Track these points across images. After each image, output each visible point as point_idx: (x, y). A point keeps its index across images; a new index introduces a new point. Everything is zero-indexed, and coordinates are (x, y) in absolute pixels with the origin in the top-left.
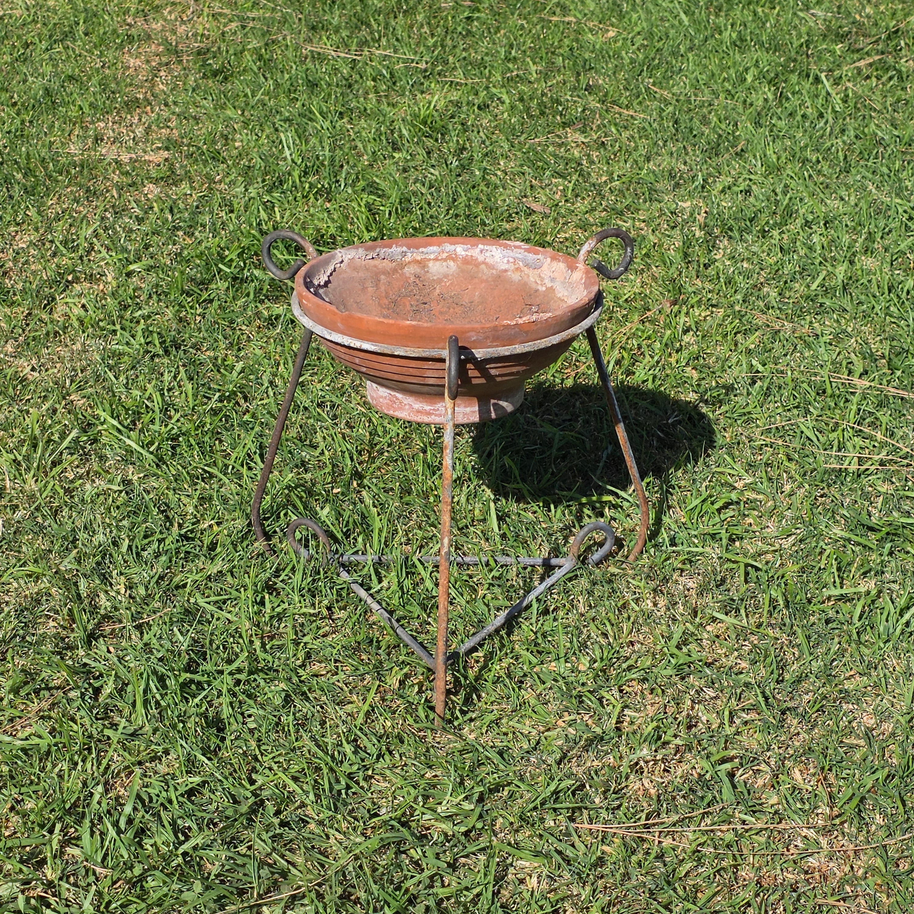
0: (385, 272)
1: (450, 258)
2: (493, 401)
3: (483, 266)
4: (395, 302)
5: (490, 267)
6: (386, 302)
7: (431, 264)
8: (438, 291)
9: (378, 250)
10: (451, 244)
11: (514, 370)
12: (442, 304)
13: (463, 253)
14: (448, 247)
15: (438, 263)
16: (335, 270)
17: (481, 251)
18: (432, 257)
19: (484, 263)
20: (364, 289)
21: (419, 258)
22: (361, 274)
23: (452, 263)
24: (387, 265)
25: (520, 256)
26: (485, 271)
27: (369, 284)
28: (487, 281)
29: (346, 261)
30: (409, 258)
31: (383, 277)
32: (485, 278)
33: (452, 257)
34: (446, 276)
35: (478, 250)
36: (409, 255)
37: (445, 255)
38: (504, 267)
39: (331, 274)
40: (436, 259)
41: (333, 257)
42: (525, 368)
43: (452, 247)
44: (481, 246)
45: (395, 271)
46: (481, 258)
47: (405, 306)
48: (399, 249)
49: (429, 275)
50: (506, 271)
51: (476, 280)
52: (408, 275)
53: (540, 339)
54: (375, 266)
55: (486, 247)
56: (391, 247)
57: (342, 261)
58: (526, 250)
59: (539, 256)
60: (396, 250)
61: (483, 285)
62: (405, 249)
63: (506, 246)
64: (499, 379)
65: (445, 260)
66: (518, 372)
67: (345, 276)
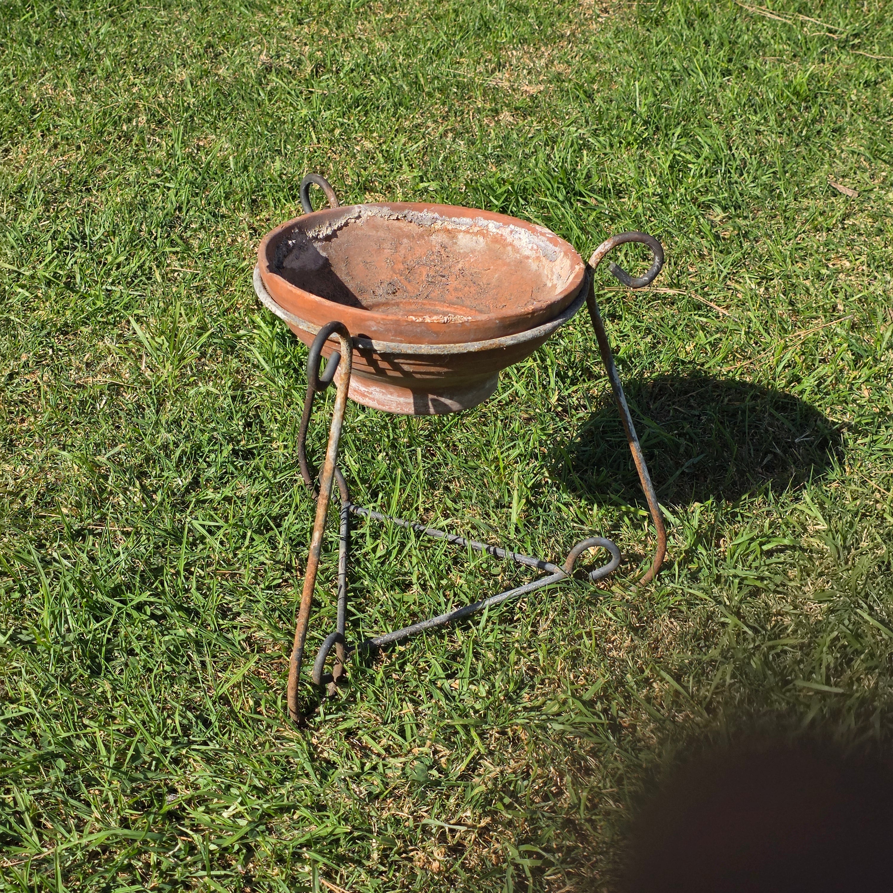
0: (409, 236)
1: (480, 233)
2: (431, 396)
3: (509, 248)
4: (411, 270)
5: (516, 250)
6: (401, 267)
7: (460, 236)
8: (460, 266)
9: (406, 212)
10: (485, 218)
11: (433, 369)
12: (459, 280)
13: (494, 230)
14: (482, 222)
15: (468, 236)
16: (346, 224)
17: (511, 232)
18: (464, 228)
19: (511, 244)
20: (380, 249)
21: (450, 227)
22: (381, 234)
23: (481, 239)
24: (413, 228)
25: (543, 245)
26: (511, 253)
27: (387, 245)
28: (509, 264)
29: (364, 217)
30: (438, 225)
31: (405, 241)
32: (508, 260)
33: (483, 233)
34: (473, 251)
35: (508, 230)
36: (439, 222)
37: (476, 229)
38: (527, 253)
39: (340, 228)
40: (467, 232)
41: (348, 211)
42: (446, 370)
43: (485, 222)
44: (512, 226)
45: (421, 236)
46: (509, 239)
47: (421, 274)
48: (430, 215)
49: (456, 247)
50: (528, 257)
51: (500, 262)
52: (434, 243)
53: (454, 343)
54: (400, 228)
55: (518, 229)
56: (421, 211)
57: (359, 217)
58: (550, 240)
59: (557, 249)
60: (427, 215)
61: (504, 268)
62: (436, 215)
63: (534, 231)
64: (418, 376)
65: (476, 234)
66: (439, 374)
67: (360, 232)
